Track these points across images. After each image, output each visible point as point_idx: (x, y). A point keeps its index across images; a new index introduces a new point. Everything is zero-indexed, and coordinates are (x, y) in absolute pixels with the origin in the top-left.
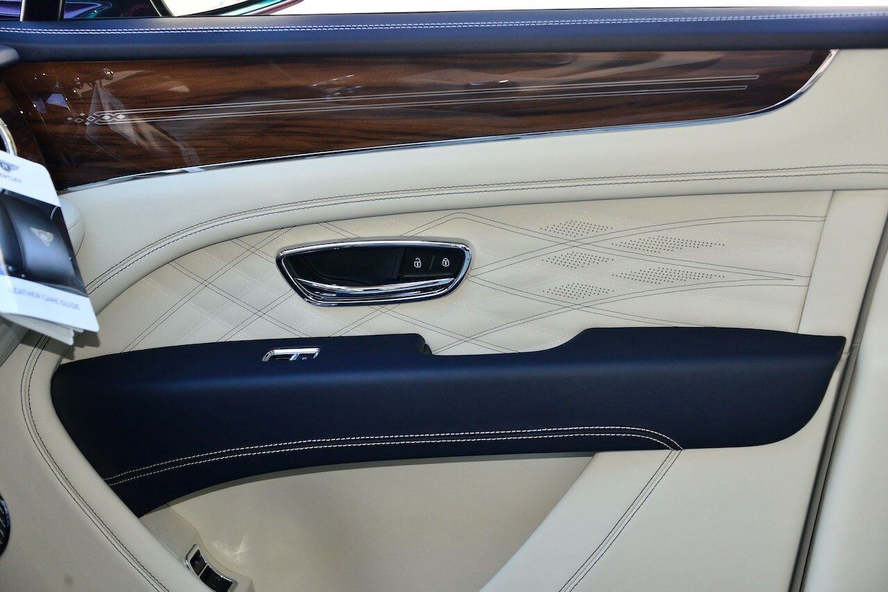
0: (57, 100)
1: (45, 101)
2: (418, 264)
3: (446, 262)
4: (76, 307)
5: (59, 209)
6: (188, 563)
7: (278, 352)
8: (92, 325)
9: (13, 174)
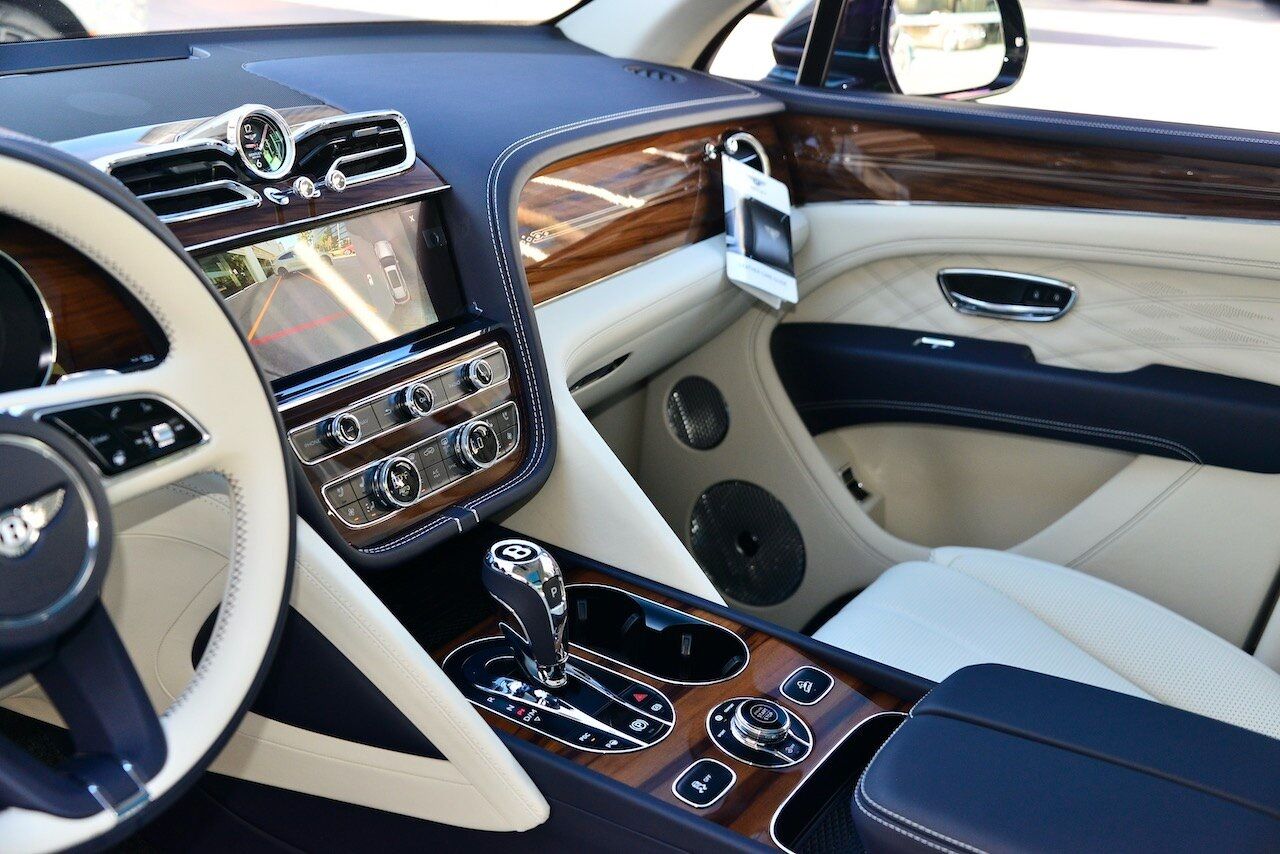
0: (811, 142)
1: (803, 142)
2: (1036, 295)
3: (1057, 298)
4: (785, 284)
5: (788, 218)
6: (840, 474)
7: (925, 340)
8: (793, 298)
9: (761, 188)
